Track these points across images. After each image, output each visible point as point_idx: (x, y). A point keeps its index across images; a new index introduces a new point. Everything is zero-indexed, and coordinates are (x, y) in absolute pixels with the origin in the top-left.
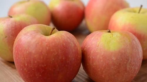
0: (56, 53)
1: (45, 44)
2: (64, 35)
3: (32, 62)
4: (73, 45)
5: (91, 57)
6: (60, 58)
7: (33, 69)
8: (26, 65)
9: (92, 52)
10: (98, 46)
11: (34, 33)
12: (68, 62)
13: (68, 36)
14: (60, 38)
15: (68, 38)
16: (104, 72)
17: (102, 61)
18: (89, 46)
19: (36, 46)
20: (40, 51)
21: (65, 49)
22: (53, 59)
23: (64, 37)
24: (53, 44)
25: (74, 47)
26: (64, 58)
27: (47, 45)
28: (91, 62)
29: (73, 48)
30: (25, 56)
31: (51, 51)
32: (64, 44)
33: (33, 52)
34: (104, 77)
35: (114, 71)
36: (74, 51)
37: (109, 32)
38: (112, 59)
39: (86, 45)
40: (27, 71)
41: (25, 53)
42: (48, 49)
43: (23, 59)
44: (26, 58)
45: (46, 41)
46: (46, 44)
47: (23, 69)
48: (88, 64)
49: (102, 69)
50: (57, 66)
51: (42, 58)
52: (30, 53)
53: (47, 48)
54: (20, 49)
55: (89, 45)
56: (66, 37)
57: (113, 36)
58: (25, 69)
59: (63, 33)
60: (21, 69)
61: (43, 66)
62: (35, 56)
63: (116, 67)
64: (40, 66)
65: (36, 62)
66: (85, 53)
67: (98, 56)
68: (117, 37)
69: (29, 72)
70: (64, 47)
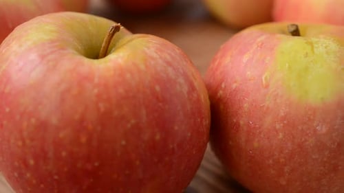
0: (133, 121)
1: (92, 91)
2: (155, 55)
3: (51, 154)
4: (185, 89)
5: (242, 122)
6: (146, 136)
7: (56, 177)
8: (32, 162)
9: (246, 105)
10: (267, 86)
11: (52, 53)
12: (171, 146)
13: (168, 58)
14: (142, 67)
15: (169, 64)
16: (286, 169)
17: (281, 136)
18: (234, 86)
19: (63, 100)
20: (77, 117)
21: (160, 104)
22: (124, 143)
23: (152, 62)
24: (121, 90)
25: (189, 93)
26: (158, 137)
27: (99, 96)
28: (243, 139)
29: (186, 96)
30: (25, 134)
31: (116, 113)
32: (158, 88)
33: (54, 120)
34: (284, 183)
35: (322, 168)
36: (189, 107)
37: (296, 33)
38: (315, 131)
39: (222, 81)
40: (34, 182)
41: (25, 124)
42: (102, 109)
43: (20, 143)
44: (28, 142)
45: (96, 80)
46: (96, 91)
47: (21, 175)
48: (231, 143)
49: (282, 160)
50: (138, 163)
51: (83, 139)
52: (43, 126)
53: (102, 106)
54: (7, 110)
55: (235, 82)
56: (160, 61)
57: (315, 50)
58: (28, 175)
59: (148, 48)
60: (16, 174)
61: (89, 166)
62: (61, 135)
63: (327, 153)
64: (79, 165)
65: (64, 154)
66: (222, 107)
67: (268, 121)
68: (327, 53)
69: (42, 186)
70: (157, 98)
